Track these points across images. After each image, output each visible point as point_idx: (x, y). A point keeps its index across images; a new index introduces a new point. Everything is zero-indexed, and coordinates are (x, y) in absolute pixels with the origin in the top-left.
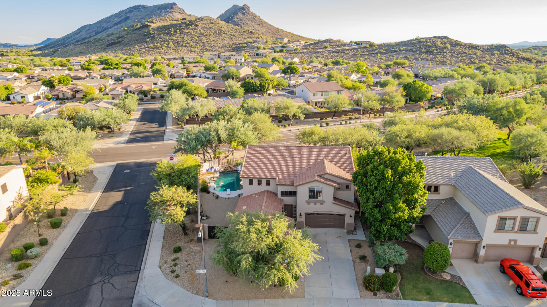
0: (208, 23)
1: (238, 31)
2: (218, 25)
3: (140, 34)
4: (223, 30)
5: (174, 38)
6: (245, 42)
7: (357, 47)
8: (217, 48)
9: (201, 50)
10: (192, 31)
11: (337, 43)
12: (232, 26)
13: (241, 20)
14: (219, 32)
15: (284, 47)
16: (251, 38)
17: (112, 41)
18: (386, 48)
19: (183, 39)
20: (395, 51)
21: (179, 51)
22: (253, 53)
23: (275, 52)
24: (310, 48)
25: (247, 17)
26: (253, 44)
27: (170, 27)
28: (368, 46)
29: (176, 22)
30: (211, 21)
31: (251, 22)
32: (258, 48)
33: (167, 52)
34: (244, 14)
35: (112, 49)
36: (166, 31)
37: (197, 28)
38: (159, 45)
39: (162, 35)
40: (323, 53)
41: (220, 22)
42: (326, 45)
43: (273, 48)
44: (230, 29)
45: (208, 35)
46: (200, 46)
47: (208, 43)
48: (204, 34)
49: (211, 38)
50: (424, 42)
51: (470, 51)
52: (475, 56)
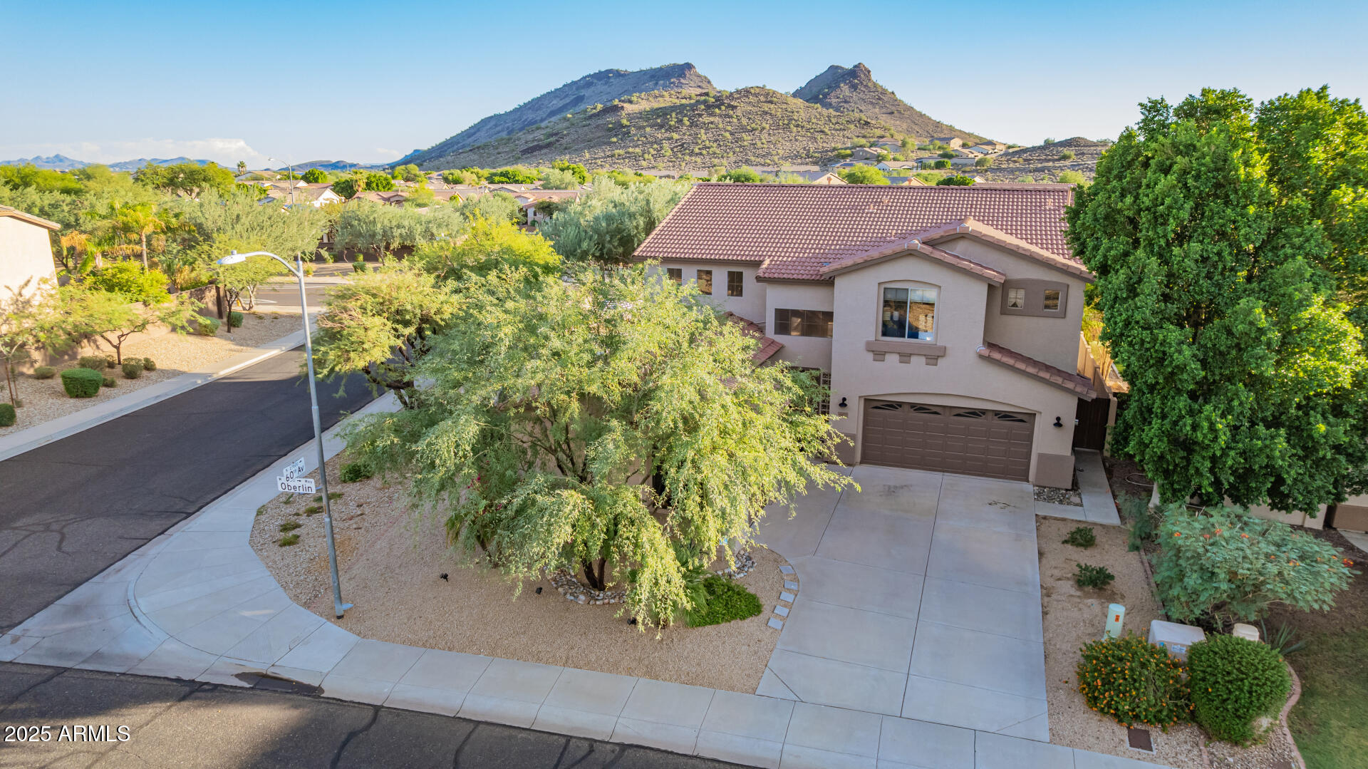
0: (759, 101)
1: (834, 121)
2: (785, 106)
3: (598, 126)
4: (795, 118)
5: (676, 136)
6: (849, 145)
8: (776, 158)
10: (720, 120)
11: (1101, 148)
12: (819, 110)
13: (846, 102)
14: (786, 122)
15: (950, 157)
16: (864, 137)
17: (535, 143)
19: (695, 138)
21: (683, 164)
23: (924, 167)
24: (1021, 159)
25: (861, 95)
26: (868, 149)
27: (668, 111)
29: (684, 101)
30: (769, 97)
31: (870, 107)
32: (880, 160)
33: (653, 168)
34: (854, 87)
35: (532, 159)
36: (659, 121)
37: (731, 112)
38: (637, 150)
39: (648, 129)
40: (1057, 172)
41: (790, 99)
42: (1067, 153)
43: (919, 160)
44: (813, 117)
45: (756, 130)
46: (734, 153)
47: (755, 148)
48: (749, 127)
49: (764, 137)
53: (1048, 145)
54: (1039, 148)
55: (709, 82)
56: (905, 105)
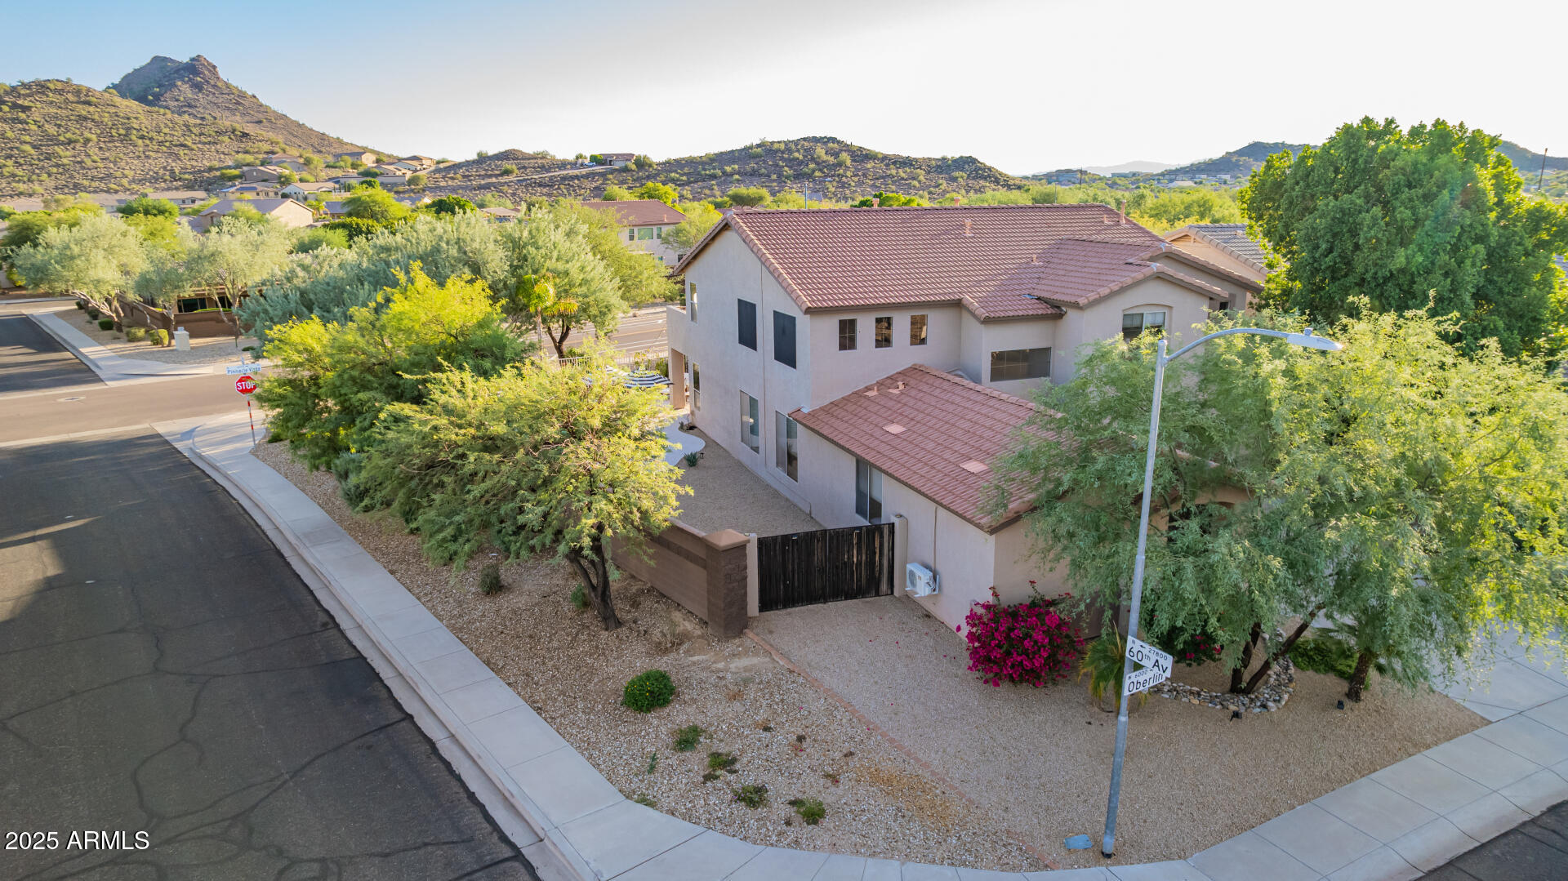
0: (67, 101)
1: (194, 130)
4: (135, 126)
6: (230, 163)
7: (599, 169)
8: (125, 182)
9: (55, 188)
11: (540, 161)
13: (190, 106)
14: (122, 132)
15: (374, 175)
16: (247, 152)
18: (686, 170)
20: (714, 177)
22: (271, 194)
23: (348, 188)
25: (210, 98)
26: (261, 168)
28: (634, 167)
30: (83, 96)
31: (227, 113)
32: (284, 180)
34: (198, 87)
37: (22, 116)
40: (505, 188)
41: (118, 100)
42: (509, 167)
43: (334, 179)
44: (162, 126)
45: (76, 141)
46: (50, 175)
47: (84, 168)
48: (61, 138)
49: (93, 151)
50: (783, 152)
51: (900, 170)
52: (915, 183)
53: (482, 159)
54: (474, 162)
56: (274, 112)
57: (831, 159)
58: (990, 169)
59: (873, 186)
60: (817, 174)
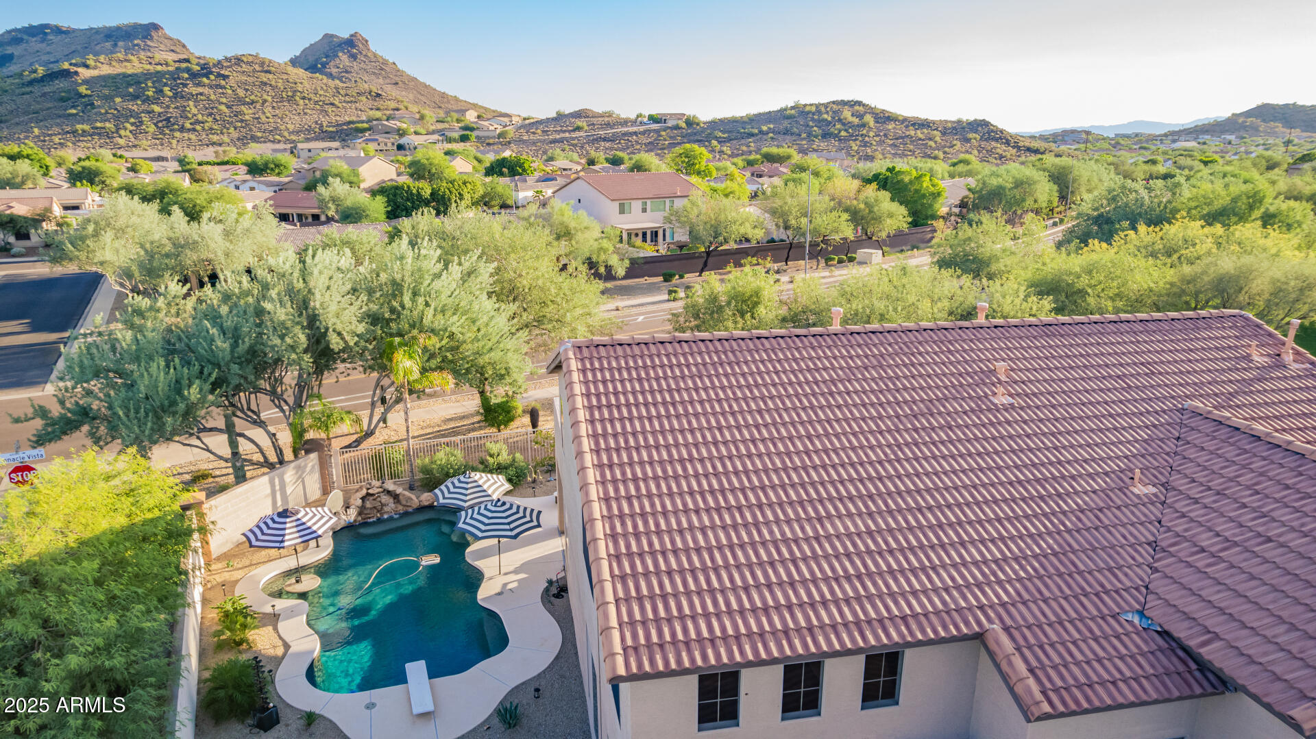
0: (254, 71)
1: (342, 92)
2: (285, 77)
3: (44, 95)
4: (300, 89)
5: (157, 109)
6: (364, 118)
7: (653, 126)
8: (286, 134)
9: (239, 139)
10: (211, 91)
11: (606, 119)
12: (323, 81)
13: (347, 72)
14: (290, 94)
15: (472, 129)
16: (378, 109)
18: (729, 128)
19: (183, 111)
20: (751, 135)
21: (174, 142)
22: (389, 144)
23: (449, 140)
24: (539, 131)
25: (362, 65)
26: (386, 123)
27: (142, 79)
28: (684, 125)
29: (159, 68)
30: (266, 67)
31: (373, 77)
32: (402, 133)
33: (135, 146)
34: (353, 57)
36: (131, 90)
37: (223, 83)
38: (109, 126)
39: (118, 100)
40: (575, 142)
41: (290, 69)
42: (580, 124)
43: (441, 132)
44: (319, 89)
45: (256, 102)
46: (235, 129)
47: (260, 123)
48: (247, 100)
49: (268, 110)
50: (814, 114)
51: (918, 132)
52: (932, 143)
53: (560, 117)
54: (554, 119)
55: (184, 46)
56: (408, 76)
57: (856, 121)
58: (1002, 132)
59: (894, 145)
60: (843, 133)
